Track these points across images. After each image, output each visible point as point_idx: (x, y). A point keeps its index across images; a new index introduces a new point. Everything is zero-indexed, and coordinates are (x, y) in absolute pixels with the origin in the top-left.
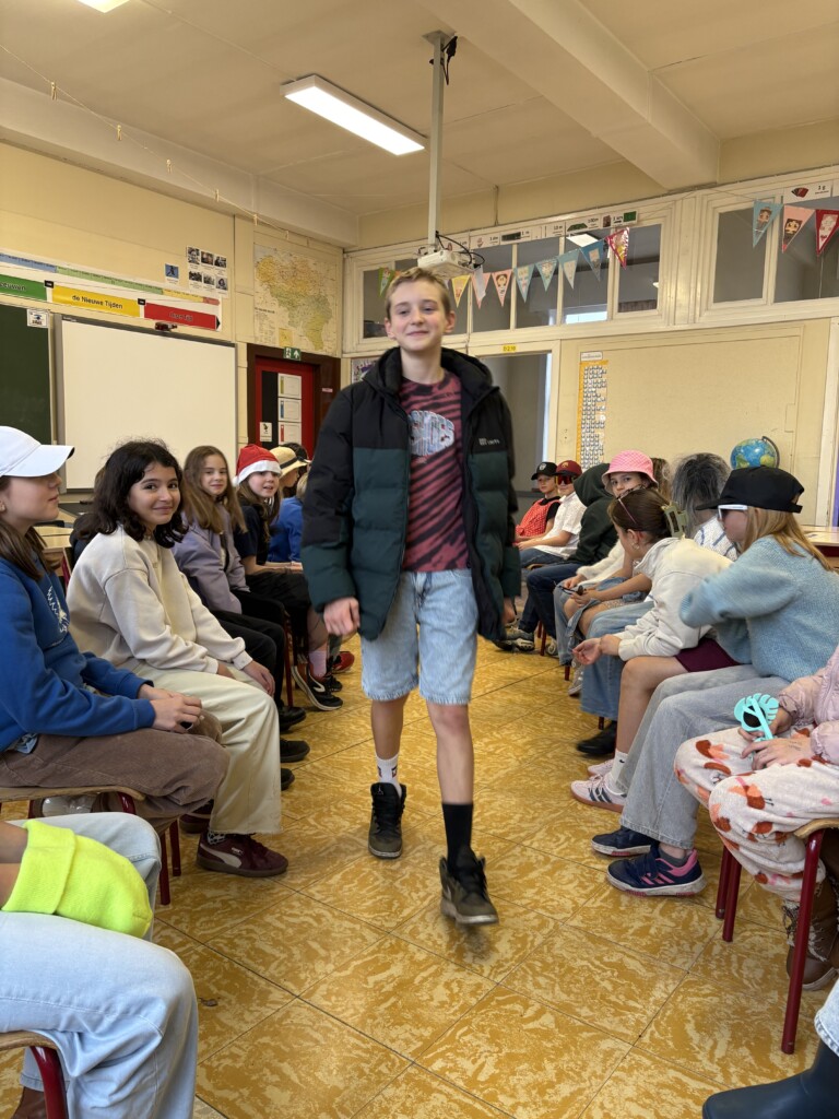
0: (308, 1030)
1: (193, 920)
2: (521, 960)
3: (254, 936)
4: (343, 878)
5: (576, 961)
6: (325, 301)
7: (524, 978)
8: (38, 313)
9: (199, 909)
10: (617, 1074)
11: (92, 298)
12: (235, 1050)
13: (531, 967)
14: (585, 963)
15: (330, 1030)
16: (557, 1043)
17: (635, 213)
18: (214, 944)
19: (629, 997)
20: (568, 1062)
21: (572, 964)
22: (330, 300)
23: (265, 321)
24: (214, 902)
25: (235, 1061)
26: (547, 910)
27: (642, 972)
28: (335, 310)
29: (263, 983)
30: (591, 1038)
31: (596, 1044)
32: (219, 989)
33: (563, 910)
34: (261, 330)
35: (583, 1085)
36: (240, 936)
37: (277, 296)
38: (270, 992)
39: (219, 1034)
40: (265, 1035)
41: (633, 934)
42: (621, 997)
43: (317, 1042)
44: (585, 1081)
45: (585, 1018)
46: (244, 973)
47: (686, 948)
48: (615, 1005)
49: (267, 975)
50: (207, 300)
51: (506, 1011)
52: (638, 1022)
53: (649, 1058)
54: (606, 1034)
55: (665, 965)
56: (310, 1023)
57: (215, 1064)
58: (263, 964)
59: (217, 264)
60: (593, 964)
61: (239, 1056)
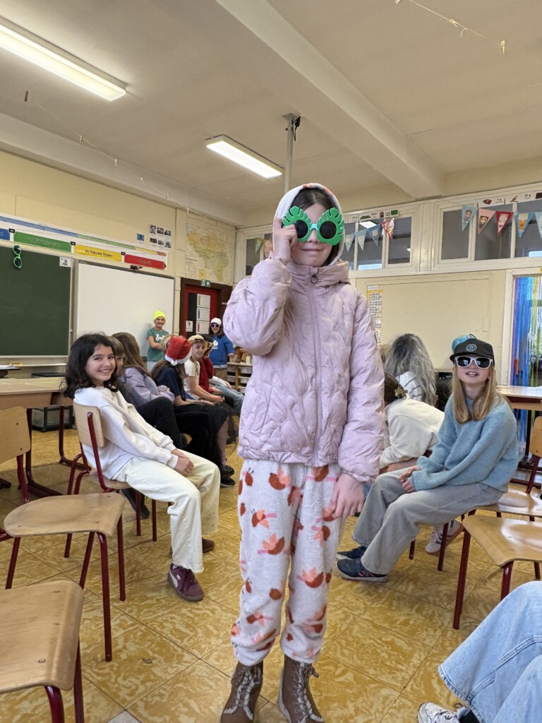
0: (207, 680)
1: (139, 611)
2: (334, 639)
3: (174, 621)
4: (228, 587)
5: (366, 639)
6: (225, 255)
7: (335, 650)
8: (66, 259)
9: (143, 604)
10: (391, 710)
11: (97, 251)
12: (162, 691)
13: (340, 643)
14: (372, 641)
15: (219, 680)
16: (355, 690)
17: (397, 211)
18: (152, 625)
19: (398, 662)
20: (362, 703)
21: (364, 642)
22: (228, 254)
23: (192, 266)
24: (152, 600)
25: (162, 698)
26: (349, 609)
27: (406, 647)
28: (230, 260)
29: (179, 650)
30: (376, 688)
31: (379, 691)
32: (154, 653)
33: (358, 609)
34: (189, 269)
35: (371, 718)
36: (166, 621)
37: (199, 252)
38: (184, 656)
39: (153, 681)
40: (181, 682)
41: (400, 624)
42: (393, 662)
43: (211, 687)
44: (371, 715)
45: (372, 675)
46: (168, 644)
47: (432, 633)
48: (390, 668)
49: (182, 645)
50: (160, 254)
51: (325, 670)
52: (404, 678)
53: (410, 700)
54: (384, 685)
55: (419, 643)
56: (207, 676)
57: (150, 700)
58: (180, 638)
59: (166, 234)
60: (376, 642)
61: (165, 695)
